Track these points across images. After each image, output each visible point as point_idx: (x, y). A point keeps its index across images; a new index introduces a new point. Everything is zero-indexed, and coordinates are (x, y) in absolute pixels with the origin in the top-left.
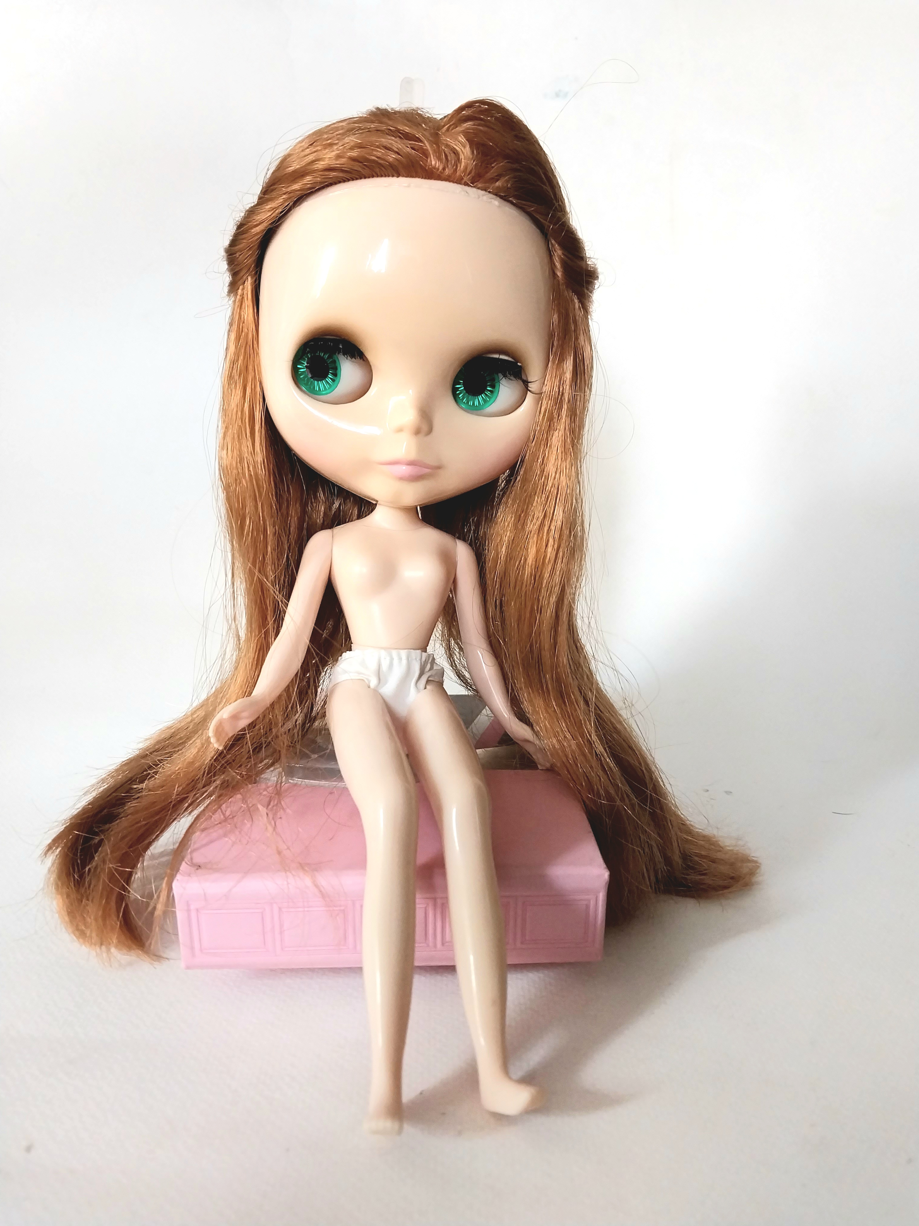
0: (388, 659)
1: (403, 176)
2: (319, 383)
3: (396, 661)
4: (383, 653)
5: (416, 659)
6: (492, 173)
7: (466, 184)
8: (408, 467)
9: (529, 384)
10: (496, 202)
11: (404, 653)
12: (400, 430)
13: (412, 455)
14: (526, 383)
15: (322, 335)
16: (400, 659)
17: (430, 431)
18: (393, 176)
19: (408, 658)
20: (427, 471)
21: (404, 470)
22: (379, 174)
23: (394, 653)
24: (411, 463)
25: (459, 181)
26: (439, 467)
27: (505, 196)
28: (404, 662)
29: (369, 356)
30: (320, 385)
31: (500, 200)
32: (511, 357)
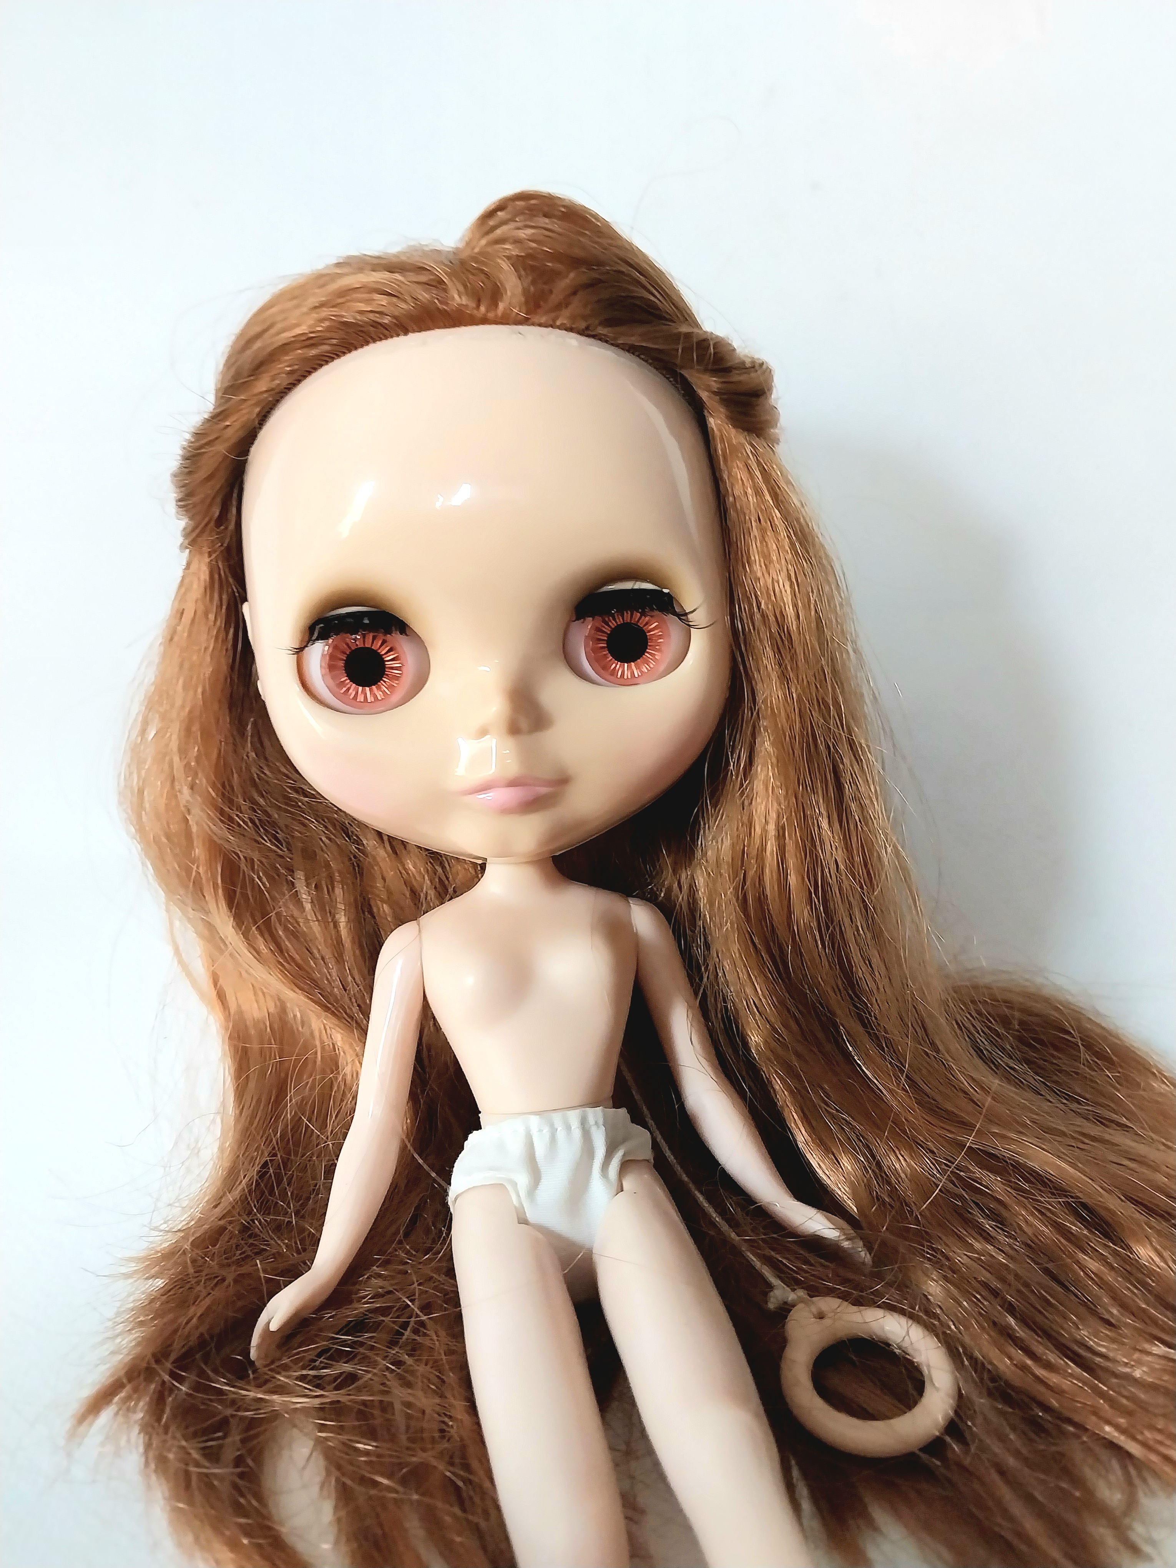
0: (546, 1130)
1: (414, 331)
3: (561, 1134)
4: (534, 1122)
5: (596, 1123)
6: (557, 296)
8: (510, 789)
9: (690, 616)
10: (573, 340)
11: (574, 1117)
13: (513, 768)
14: (682, 616)
16: (568, 1128)
18: (398, 335)
19: (583, 1122)
20: (545, 790)
22: (375, 337)
23: (557, 1118)
25: (505, 320)
26: (564, 781)
27: (587, 328)
28: (577, 1133)
29: (416, 625)
31: (578, 336)
32: (649, 583)
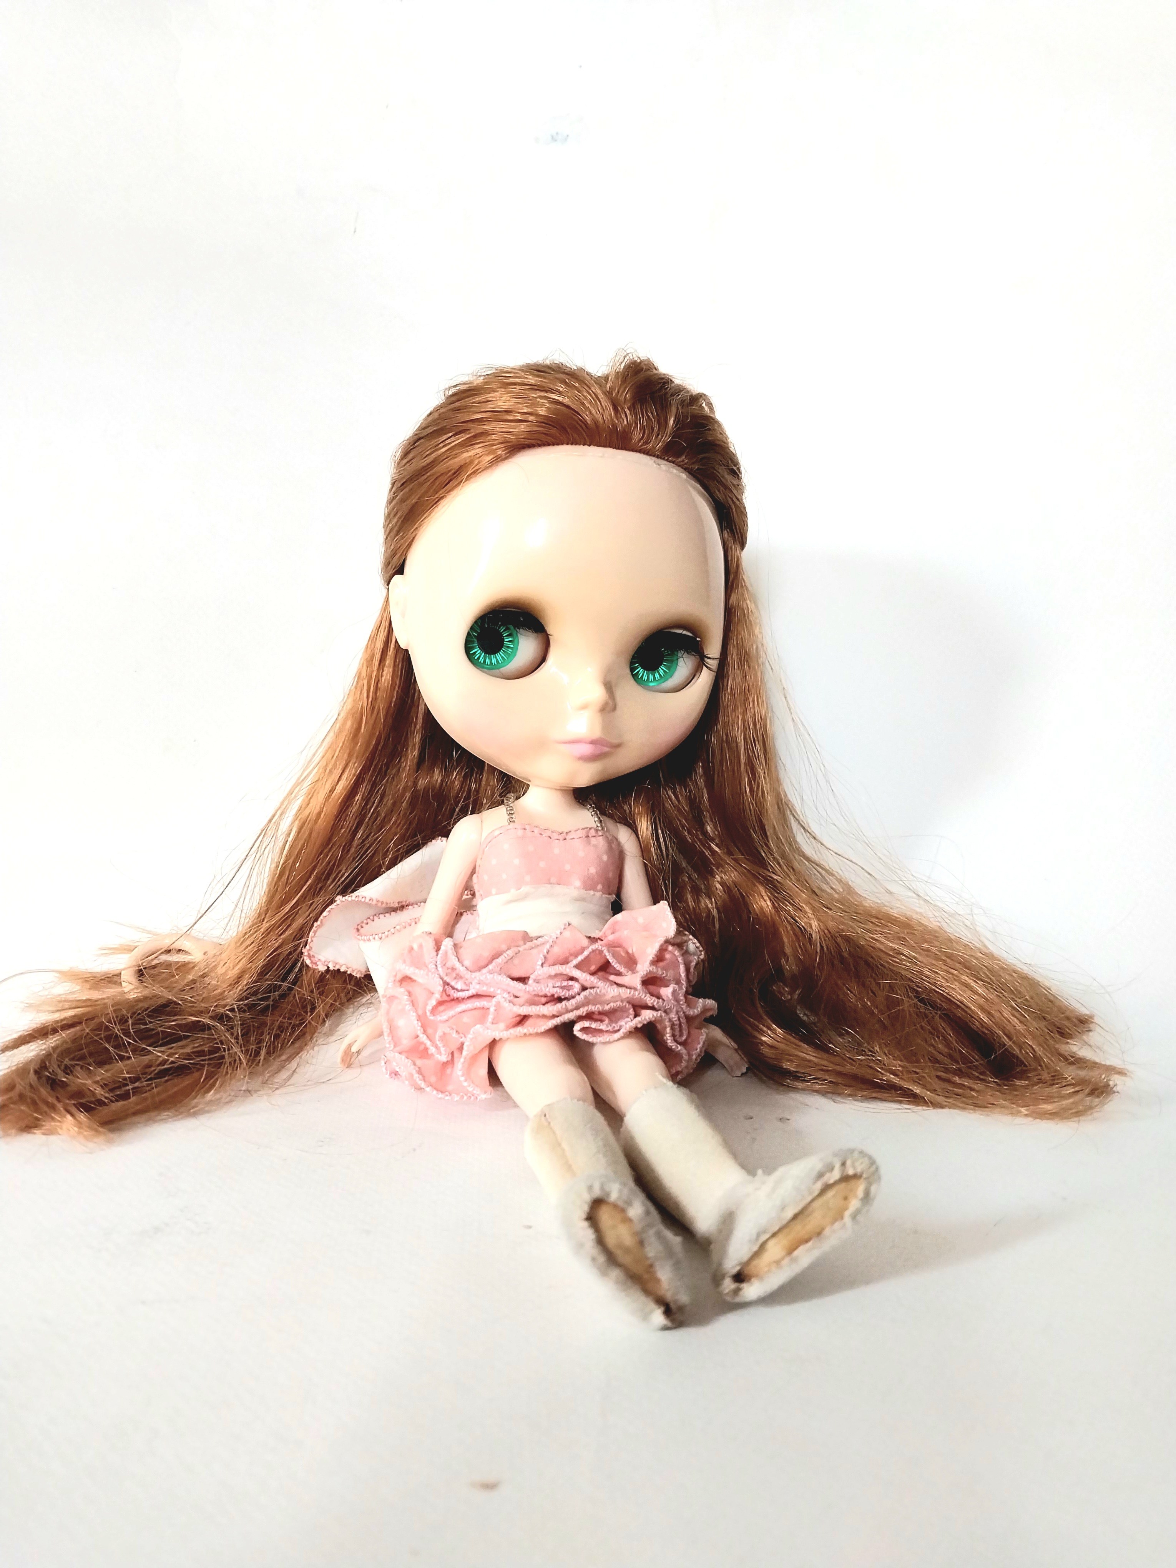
2: (491, 657)
7: (658, 457)
8: (591, 745)
9: (704, 658)
12: (584, 707)
14: (702, 657)
15: (503, 608)
17: (614, 708)
20: (607, 749)
21: (587, 749)
24: (593, 742)
26: (618, 746)
30: (494, 659)
32: (691, 633)
